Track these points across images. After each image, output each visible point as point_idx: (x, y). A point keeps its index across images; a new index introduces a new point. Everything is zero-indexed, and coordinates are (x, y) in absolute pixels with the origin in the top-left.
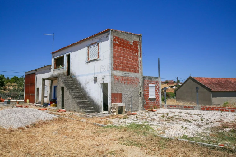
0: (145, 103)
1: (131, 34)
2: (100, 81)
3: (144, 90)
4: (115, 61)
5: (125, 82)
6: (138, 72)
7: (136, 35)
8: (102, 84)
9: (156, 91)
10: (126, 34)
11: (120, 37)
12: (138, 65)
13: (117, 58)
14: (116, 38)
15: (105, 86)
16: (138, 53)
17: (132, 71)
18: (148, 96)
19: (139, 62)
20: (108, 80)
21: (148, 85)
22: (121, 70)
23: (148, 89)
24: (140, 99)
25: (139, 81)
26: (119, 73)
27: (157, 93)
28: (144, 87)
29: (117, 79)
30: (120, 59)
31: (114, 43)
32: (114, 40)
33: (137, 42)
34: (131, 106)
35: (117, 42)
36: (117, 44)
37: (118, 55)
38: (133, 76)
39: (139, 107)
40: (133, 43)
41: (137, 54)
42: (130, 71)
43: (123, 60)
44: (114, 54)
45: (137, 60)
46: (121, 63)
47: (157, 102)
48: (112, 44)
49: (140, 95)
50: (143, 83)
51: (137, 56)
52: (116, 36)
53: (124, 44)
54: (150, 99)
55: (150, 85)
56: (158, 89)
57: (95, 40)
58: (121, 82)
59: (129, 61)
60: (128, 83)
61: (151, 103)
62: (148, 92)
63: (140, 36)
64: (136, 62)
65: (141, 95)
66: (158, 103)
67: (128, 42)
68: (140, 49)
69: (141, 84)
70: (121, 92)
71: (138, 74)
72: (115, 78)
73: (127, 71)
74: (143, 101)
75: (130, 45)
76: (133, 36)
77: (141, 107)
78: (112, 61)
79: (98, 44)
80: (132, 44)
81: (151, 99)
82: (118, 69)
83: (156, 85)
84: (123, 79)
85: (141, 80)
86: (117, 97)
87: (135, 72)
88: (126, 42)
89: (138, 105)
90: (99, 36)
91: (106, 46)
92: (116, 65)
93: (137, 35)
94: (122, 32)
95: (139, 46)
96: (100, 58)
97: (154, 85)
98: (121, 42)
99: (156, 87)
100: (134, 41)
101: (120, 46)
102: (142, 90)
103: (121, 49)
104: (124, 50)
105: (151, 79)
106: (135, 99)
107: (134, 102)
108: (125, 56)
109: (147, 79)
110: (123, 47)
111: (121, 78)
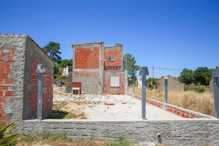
0: (105, 89)
1: (92, 43)
3: (104, 80)
5: (84, 76)
6: (98, 68)
7: (97, 43)
9: (120, 81)
10: (86, 45)
11: (81, 47)
12: (98, 64)
14: (78, 49)
16: (99, 56)
17: (92, 68)
18: (110, 85)
21: (109, 76)
22: (81, 68)
23: (110, 80)
24: (100, 87)
25: (99, 74)
26: (79, 70)
27: (122, 83)
29: (78, 74)
30: (81, 61)
31: (75, 52)
32: (76, 50)
33: (98, 48)
34: (90, 91)
35: (79, 51)
36: (78, 53)
37: (79, 59)
38: (93, 71)
39: (98, 92)
41: (97, 56)
42: (90, 68)
43: (83, 61)
45: (99, 60)
46: (82, 63)
47: (120, 90)
48: (74, 53)
50: (104, 75)
51: (98, 58)
52: (78, 47)
53: (85, 51)
54: (111, 87)
55: (111, 77)
56: (123, 80)
58: (81, 75)
60: (88, 76)
61: (113, 90)
62: (110, 83)
63: (102, 43)
64: (96, 62)
65: (101, 84)
66: (123, 91)
67: (88, 49)
68: (102, 52)
69: (101, 76)
70: (81, 82)
72: (76, 73)
73: (87, 68)
74: (103, 88)
75: (91, 51)
76: (94, 44)
77: (100, 92)
78: (74, 63)
80: (93, 50)
82: (79, 68)
83: (121, 77)
84: (82, 74)
85: (101, 74)
87: (95, 68)
88: (86, 49)
89: (97, 90)
92: (77, 65)
93: (99, 43)
94: (83, 44)
95: (100, 50)
97: (118, 77)
98: (82, 51)
99: (120, 78)
100: (95, 48)
101: (81, 53)
102: (102, 80)
103: (81, 55)
104: (85, 55)
105: (114, 72)
106: (94, 86)
107: (92, 88)
108: (84, 59)
109: (109, 73)
110: (84, 53)
111: (81, 73)
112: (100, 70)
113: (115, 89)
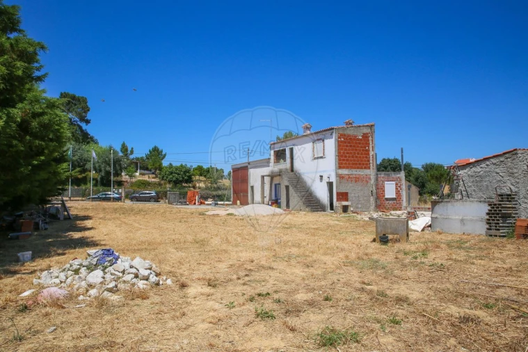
0: (379, 203)
1: (360, 126)
2: (325, 180)
3: (377, 189)
4: (340, 160)
5: (352, 181)
6: (369, 168)
7: (366, 126)
8: (328, 183)
9: (397, 189)
10: (352, 128)
11: (345, 133)
12: (369, 161)
13: (342, 156)
14: (341, 135)
15: (330, 185)
16: (369, 147)
17: (362, 168)
18: (384, 196)
19: (371, 157)
20: (333, 179)
21: (383, 182)
22: (347, 168)
23: (384, 187)
24: (372, 199)
25: (370, 179)
26: (344, 172)
27: (399, 191)
28: (377, 185)
29: (343, 177)
30: (346, 157)
31: (338, 141)
32: (339, 138)
33: (368, 134)
34: (360, 206)
35: (342, 139)
36: (341, 142)
37: (344, 153)
38: (362, 174)
39: (370, 207)
40: (362, 136)
41: (367, 148)
42: (358, 168)
43: (349, 157)
44: (339, 153)
45: (369, 154)
46: (347, 160)
47: (397, 203)
49: (372, 194)
50: (377, 180)
51: (368, 151)
52: (341, 132)
53: (351, 139)
55: (386, 182)
56: (400, 187)
57: (320, 136)
58: (347, 181)
59: (357, 157)
60: (356, 182)
61: (388, 203)
62: (384, 191)
63: (372, 126)
64: (366, 157)
65: (374, 194)
66: (400, 204)
67: (355, 137)
68: (372, 141)
69: (372, 181)
70: (347, 191)
71: (368, 170)
72: (340, 177)
73: (355, 168)
74: (376, 201)
75: (358, 139)
76: (362, 128)
77: (373, 207)
78: (337, 160)
79: (323, 141)
80: (361, 138)
81: (387, 199)
82: (343, 168)
83: (397, 182)
84: (349, 178)
85: (373, 177)
86: (343, 196)
87: (365, 168)
88: (353, 136)
89: (368, 205)
90: (324, 133)
91: (330, 144)
92: (342, 164)
93: (368, 126)
95: (370, 138)
96: (325, 156)
97: (394, 182)
98: (347, 139)
99: (397, 184)
100: (364, 134)
101: (345, 142)
102: (374, 188)
103: (347, 146)
104: (351, 146)
105: (388, 175)
106: (365, 198)
107: (363, 202)
108: (351, 153)
109: (383, 176)
110: (349, 143)
111: (347, 177)
112: (371, 172)
113: (390, 202)
